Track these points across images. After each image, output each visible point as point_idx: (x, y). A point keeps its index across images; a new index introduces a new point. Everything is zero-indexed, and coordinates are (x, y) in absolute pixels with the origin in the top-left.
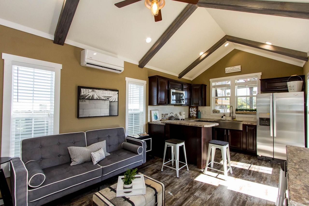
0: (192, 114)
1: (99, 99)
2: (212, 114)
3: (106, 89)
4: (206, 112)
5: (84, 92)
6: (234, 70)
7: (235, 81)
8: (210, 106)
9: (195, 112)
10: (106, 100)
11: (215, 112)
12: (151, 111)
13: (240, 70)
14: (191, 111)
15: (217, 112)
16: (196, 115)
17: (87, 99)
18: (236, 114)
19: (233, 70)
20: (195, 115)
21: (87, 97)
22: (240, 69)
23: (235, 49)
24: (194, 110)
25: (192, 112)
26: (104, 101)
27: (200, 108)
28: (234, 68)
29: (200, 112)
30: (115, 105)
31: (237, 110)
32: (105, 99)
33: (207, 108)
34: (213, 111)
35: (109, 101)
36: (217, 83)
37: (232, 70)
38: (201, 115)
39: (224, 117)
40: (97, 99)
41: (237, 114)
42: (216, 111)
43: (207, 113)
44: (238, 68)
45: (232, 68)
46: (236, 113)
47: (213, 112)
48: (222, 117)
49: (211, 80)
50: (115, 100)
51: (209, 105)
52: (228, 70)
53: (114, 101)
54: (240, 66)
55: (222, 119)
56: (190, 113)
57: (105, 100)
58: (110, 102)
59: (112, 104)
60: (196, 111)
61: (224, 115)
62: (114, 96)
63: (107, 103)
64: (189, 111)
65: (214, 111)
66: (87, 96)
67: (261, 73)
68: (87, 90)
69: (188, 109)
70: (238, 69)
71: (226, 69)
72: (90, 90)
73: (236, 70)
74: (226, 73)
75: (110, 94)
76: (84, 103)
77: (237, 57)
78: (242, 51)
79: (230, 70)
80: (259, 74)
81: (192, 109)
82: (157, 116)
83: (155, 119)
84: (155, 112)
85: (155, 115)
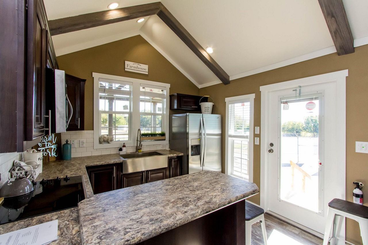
0: (46, 151)
2: (97, 145)
4: (83, 143)
6: (139, 70)
7: (139, 88)
8: (93, 130)
9: (53, 147)
13: (147, 73)
14: (39, 144)
15: (109, 140)
16: (56, 154)
19: (137, 69)
20: (53, 154)
22: (148, 71)
23: (139, 36)
24: (51, 142)
25: (44, 146)
27: (67, 135)
28: (139, 66)
31: (141, 135)
33: (86, 133)
34: (100, 139)
37: (135, 69)
38: (73, 150)
39: (124, 149)
42: (106, 139)
43: (85, 145)
44: (144, 69)
45: (136, 65)
47: (100, 142)
48: (121, 150)
49: (95, 75)
51: (92, 128)
52: (130, 66)
54: (147, 66)
55: (122, 153)
56: (39, 149)
60: (55, 144)
61: (124, 146)
65: (102, 140)
67: (170, 84)
70: (145, 71)
71: (127, 63)
73: (141, 70)
74: (126, 70)
78: (150, 44)
79: (133, 67)
80: (168, 86)
81: (44, 138)
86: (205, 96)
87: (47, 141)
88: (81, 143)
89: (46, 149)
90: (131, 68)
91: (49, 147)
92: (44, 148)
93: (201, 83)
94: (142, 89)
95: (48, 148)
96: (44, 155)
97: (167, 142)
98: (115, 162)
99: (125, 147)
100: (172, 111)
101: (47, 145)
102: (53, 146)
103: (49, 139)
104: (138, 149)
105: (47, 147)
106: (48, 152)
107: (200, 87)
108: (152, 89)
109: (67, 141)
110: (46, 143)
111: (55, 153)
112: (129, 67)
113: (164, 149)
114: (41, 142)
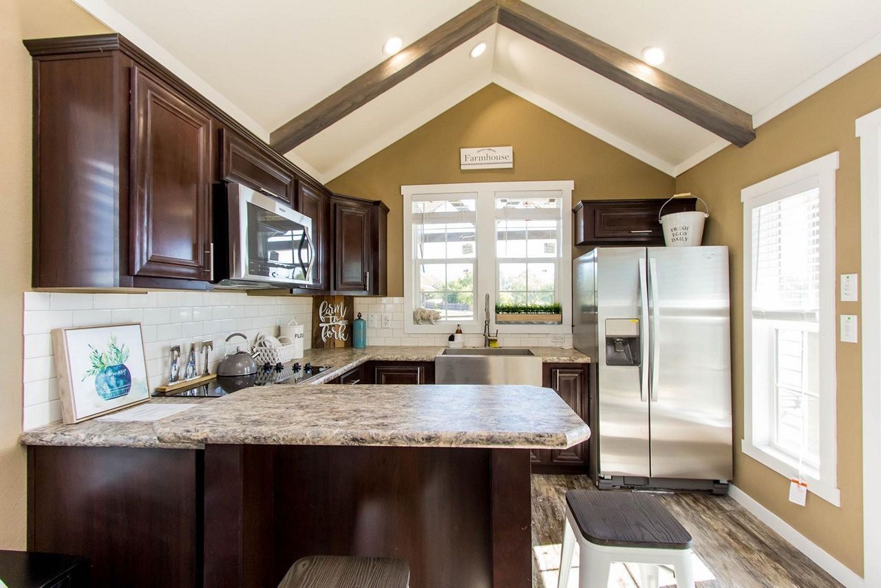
0: (330, 330)
2: (410, 326)
4: (387, 320)
6: (491, 161)
7: (494, 203)
8: (403, 296)
11: (423, 318)
12: (56, 337)
13: (511, 166)
14: (321, 317)
15: (432, 318)
16: (345, 337)
18: (496, 323)
19: (486, 162)
20: (341, 336)
22: (512, 161)
23: (493, 84)
24: (339, 315)
25: (327, 321)
27: (362, 304)
28: (491, 154)
29: (365, 322)
31: (498, 310)
33: (388, 304)
34: (415, 314)
36: (427, 203)
37: (484, 162)
38: (369, 333)
39: (458, 337)
41: (501, 323)
42: (425, 316)
43: (389, 324)
44: (502, 156)
45: (484, 152)
46: (498, 320)
47: (416, 321)
48: (452, 338)
49: (406, 190)
51: (401, 294)
52: (472, 157)
54: (511, 147)
55: (453, 345)
56: (321, 325)
60: (344, 319)
61: (459, 332)
64: (316, 320)
65: (418, 317)
67: (573, 181)
69: (310, 308)
70: (505, 161)
71: (464, 152)
73: (496, 161)
74: (463, 167)
77: (496, 117)
78: (516, 95)
79: (478, 159)
80: (569, 185)
81: (328, 307)
82: (123, 367)
83: (109, 391)
84: (101, 341)
85: (104, 360)
86: (675, 196)
87: (332, 312)
88: (383, 321)
89: (331, 327)
90: (474, 162)
91: (336, 323)
92: (327, 325)
93: (676, 161)
94: (500, 205)
95: (334, 326)
96: (328, 335)
97: (566, 328)
98: (420, 359)
99: (461, 332)
100: (581, 247)
101: (333, 319)
102: (341, 322)
103: (335, 311)
104: (490, 340)
105: (331, 324)
106: (333, 330)
107: (674, 172)
108: (529, 200)
109: (360, 315)
110: (331, 317)
111: (343, 335)
112: (469, 161)
113: (558, 345)
114: (323, 314)
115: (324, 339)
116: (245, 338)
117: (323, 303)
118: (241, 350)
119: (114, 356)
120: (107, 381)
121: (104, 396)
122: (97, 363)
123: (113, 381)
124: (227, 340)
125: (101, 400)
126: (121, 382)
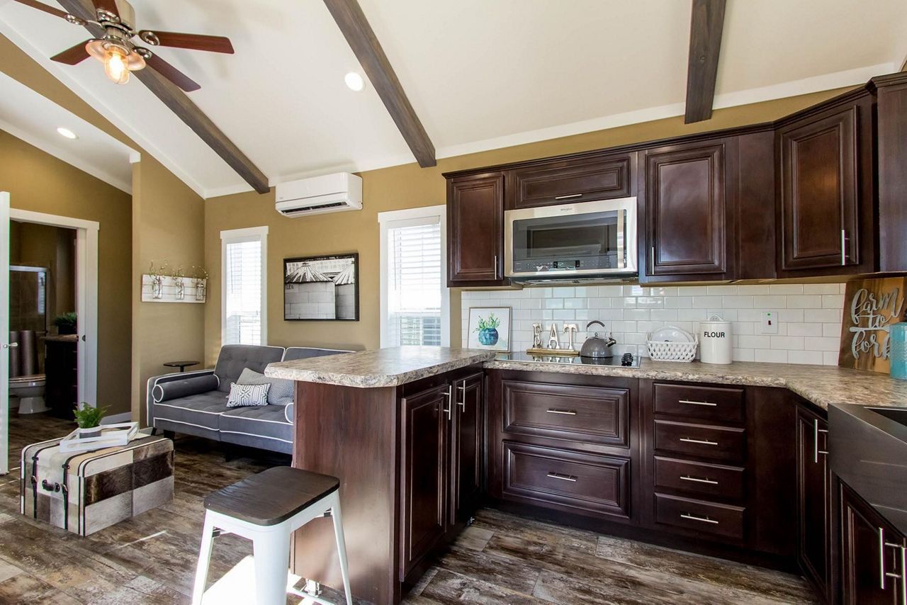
0: (868, 338)
1: (316, 281)
3: (328, 257)
5: (290, 270)
9: (888, 328)
10: (329, 281)
14: (854, 316)
17: (296, 283)
20: (887, 352)
21: (295, 280)
24: (886, 313)
25: (865, 324)
26: (324, 284)
30: (349, 293)
32: (325, 280)
35: (333, 284)
40: (312, 282)
50: (348, 280)
53: (346, 282)
56: (853, 329)
57: (326, 282)
58: (336, 285)
59: (342, 290)
62: (345, 269)
63: (331, 288)
64: (846, 321)
66: (295, 277)
68: (295, 263)
72: (300, 264)
75: (335, 266)
76: (291, 291)
81: (868, 299)
82: (495, 330)
83: (485, 341)
84: (485, 315)
85: (485, 324)
87: (874, 308)
89: (869, 333)
91: (878, 329)
92: (863, 330)
95: (875, 332)
96: (862, 348)
101: (874, 320)
103: (880, 305)
105: (871, 328)
106: (871, 341)
110: (871, 316)
114: (857, 311)
115: (854, 352)
116: (603, 325)
117: (860, 291)
118: (599, 336)
119: (491, 323)
120: (485, 335)
121: (482, 342)
122: (482, 326)
123: (488, 336)
124: (588, 326)
125: (480, 343)
126: (492, 338)
